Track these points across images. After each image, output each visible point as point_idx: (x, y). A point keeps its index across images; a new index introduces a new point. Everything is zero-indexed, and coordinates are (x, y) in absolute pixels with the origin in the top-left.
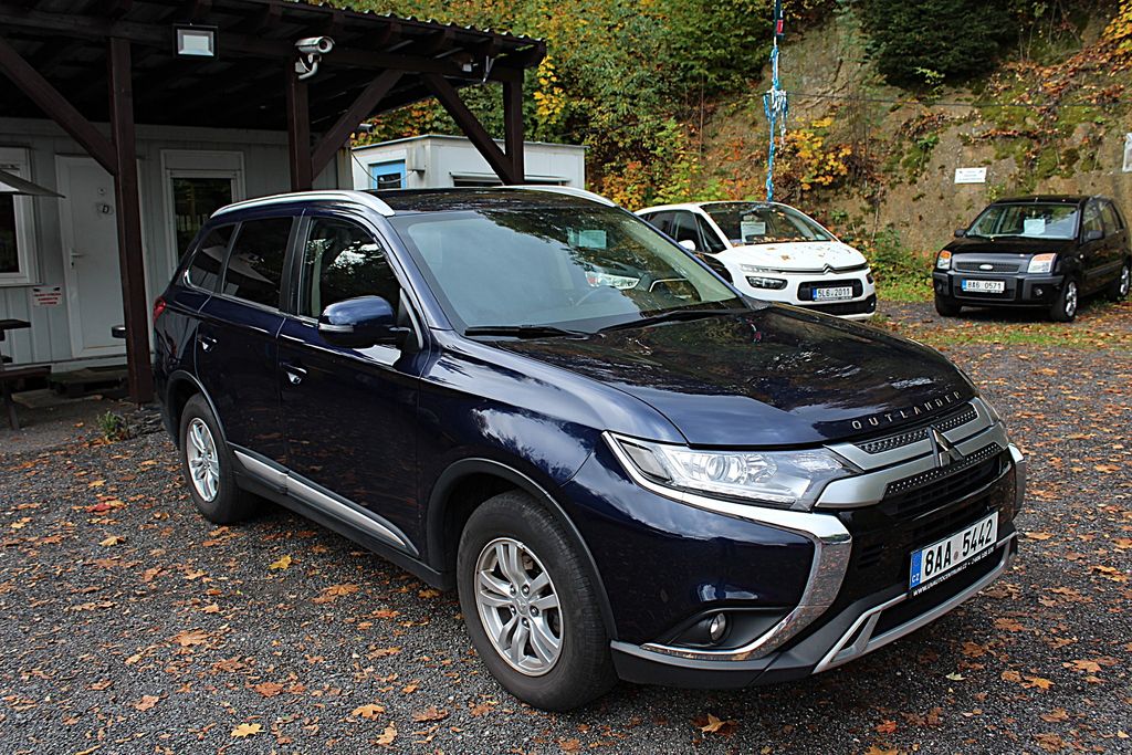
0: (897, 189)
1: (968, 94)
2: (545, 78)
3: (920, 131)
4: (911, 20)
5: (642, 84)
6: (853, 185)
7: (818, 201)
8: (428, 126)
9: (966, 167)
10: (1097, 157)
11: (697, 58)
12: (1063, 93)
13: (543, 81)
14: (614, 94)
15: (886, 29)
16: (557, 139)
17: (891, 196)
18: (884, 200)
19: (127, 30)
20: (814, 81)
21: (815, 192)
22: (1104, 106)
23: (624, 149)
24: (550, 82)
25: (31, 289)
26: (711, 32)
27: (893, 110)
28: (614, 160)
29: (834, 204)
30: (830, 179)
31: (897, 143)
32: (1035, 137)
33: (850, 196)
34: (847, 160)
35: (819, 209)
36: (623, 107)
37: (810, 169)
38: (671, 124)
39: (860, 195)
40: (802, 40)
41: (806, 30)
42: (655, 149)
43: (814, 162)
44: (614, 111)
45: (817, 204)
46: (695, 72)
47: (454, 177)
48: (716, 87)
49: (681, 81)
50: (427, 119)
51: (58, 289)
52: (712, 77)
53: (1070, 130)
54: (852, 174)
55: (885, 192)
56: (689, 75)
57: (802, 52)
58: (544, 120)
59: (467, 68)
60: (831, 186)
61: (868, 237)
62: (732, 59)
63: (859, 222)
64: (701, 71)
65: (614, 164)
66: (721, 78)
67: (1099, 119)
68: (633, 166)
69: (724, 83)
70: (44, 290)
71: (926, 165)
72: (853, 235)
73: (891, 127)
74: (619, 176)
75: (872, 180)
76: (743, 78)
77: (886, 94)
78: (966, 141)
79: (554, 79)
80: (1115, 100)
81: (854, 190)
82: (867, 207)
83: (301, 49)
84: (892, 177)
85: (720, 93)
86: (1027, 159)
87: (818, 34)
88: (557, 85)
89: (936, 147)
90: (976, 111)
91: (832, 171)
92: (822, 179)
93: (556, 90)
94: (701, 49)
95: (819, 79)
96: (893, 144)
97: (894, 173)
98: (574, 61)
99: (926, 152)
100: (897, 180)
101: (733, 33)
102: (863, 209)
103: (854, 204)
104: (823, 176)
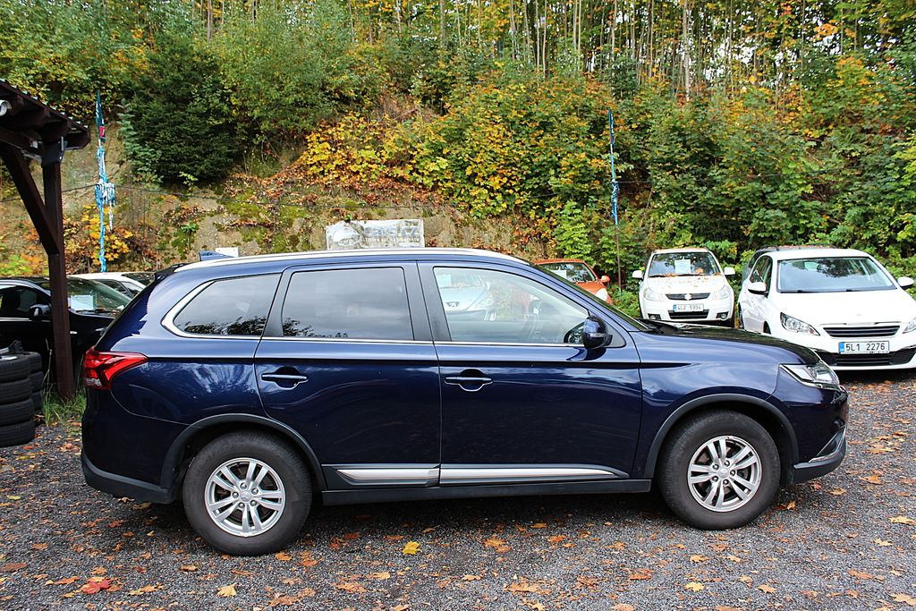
1: (212, 193)
3: (181, 219)
4: (173, 136)
6: (134, 260)
9: (222, 246)
10: (310, 241)
12: (280, 198)
20: (82, 175)
22: (308, 207)
30: (116, 256)
31: (163, 228)
32: (269, 227)
37: (98, 247)
53: (290, 223)
54: (132, 252)
60: (115, 261)
67: (308, 216)
71: (192, 245)
75: (149, 257)
78: (220, 228)
80: (314, 204)
81: (135, 264)
84: (165, 254)
86: (266, 241)
89: (198, 232)
90: (222, 206)
91: (117, 249)
92: (108, 256)
95: (87, 174)
97: (167, 251)
99: (190, 235)
100: (170, 256)
104: (109, 254)
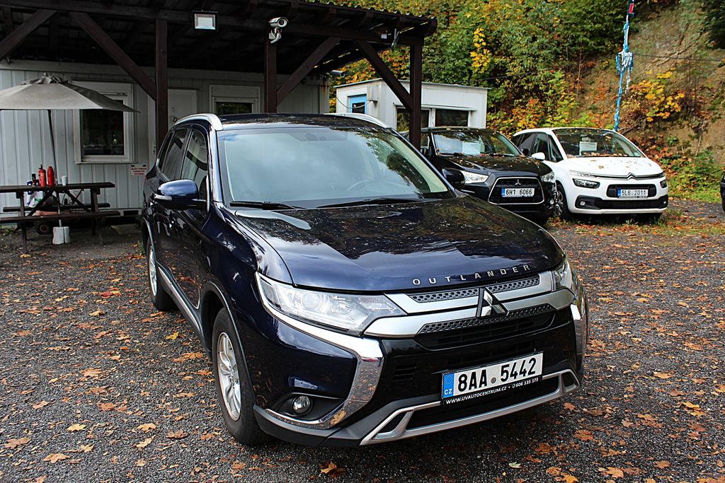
0: (716, 122)
2: (478, 43)
5: (542, 47)
6: (685, 119)
7: (659, 129)
8: (402, 73)
11: (583, 30)
13: (476, 45)
14: (522, 54)
15: (718, 8)
16: (485, 83)
17: (712, 127)
18: (706, 130)
19: (166, 15)
20: (664, 46)
21: (657, 123)
23: (527, 91)
24: (482, 45)
25: (130, 165)
26: (593, 12)
27: (720, 66)
28: (521, 98)
29: (670, 132)
30: (668, 114)
31: (720, 90)
33: (682, 127)
34: (682, 101)
35: (658, 135)
36: (528, 63)
37: (654, 107)
38: (559, 74)
39: (689, 126)
40: (658, 17)
41: (662, 10)
42: (548, 91)
43: (657, 103)
44: (522, 66)
45: (658, 132)
46: (580, 39)
47: (397, 106)
48: (595, 50)
49: (571, 46)
50: (402, 69)
51: (145, 166)
52: (592, 43)
54: (685, 111)
55: (707, 124)
56: (577, 42)
57: (657, 25)
58: (476, 70)
59: (384, 36)
60: (669, 119)
61: (692, 155)
62: (607, 31)
63: (687, 145)
64: (585, 39)
65: (521, 100)
66: (599, 44)
68: (532, 102)
69: (601, 47)
70: (137, 166)
72: (682, 154)
73: (718, 79)
74: (522, 108)
75: (699, 116)
76: (614, 44)
77: (716, 55)
79: (484, 44)
81: (685, 123)
82: (694, 134)
83: (272, 25)
84: (714, 114)
85: (598, 55)
87: (670, 12)
88: (486, 47)
91: (669, 108)
92: (662, 114)
93: (485, 51)
94: (585, 24)
95: (668, 44)
96: (718, 90)
97: (716, 111)
98: (498, 32)
100: (717, 116)
101: (609, 13)
102: (690, 136)
103: (684, 132)
104: (663, 112)
